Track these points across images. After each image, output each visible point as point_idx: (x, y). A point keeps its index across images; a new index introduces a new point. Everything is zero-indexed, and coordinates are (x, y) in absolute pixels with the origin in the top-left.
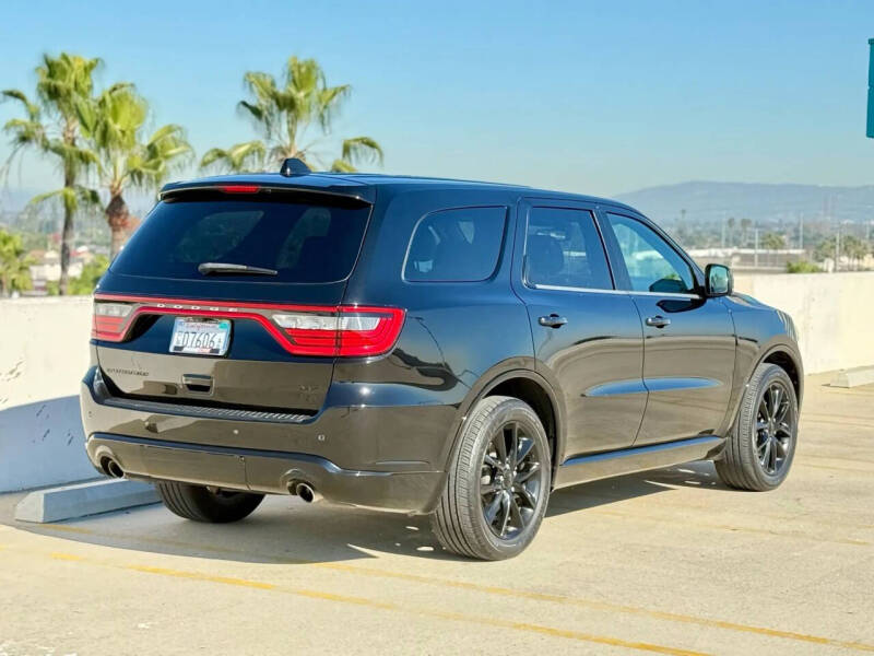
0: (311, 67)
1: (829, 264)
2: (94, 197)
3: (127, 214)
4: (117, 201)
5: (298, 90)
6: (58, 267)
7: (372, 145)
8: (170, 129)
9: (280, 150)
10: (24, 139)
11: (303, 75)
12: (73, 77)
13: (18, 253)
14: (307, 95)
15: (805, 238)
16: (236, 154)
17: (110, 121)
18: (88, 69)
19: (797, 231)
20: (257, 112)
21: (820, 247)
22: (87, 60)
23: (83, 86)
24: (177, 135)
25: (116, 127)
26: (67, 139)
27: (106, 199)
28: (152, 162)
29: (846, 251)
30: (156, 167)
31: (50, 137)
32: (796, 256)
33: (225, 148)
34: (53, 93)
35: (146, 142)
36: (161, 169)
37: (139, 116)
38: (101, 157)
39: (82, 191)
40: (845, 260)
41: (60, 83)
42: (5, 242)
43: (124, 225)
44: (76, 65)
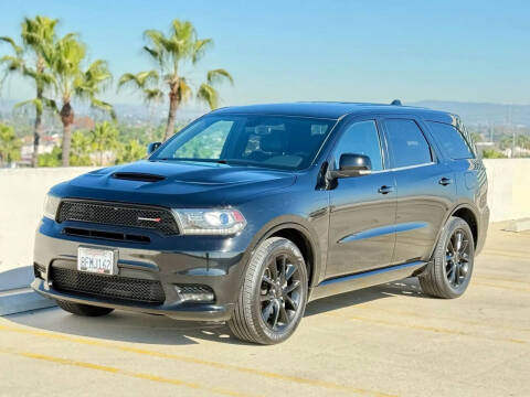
0: (188, 26)
1: (508, 152)
2: (53, 104)
3: (73, 115)
4: (67, 107)
5: (180, 40)
6: (32, 147)
7: (226, 74)
8: (100, 62)
9: (168, 77)
10: (13, 68)
11: (182, 30)
12: (42, 31)
13: (12, 138)
14: (185, 43)
15: (494, 136)
16: (140, 77)
17: (63, 58)
18: (52, 25)
19: (489, 131)
20: (154, 53)
21: (503, 141)
22: (52, 19)
23: (49, 35)
24: (104, 65)
25: (67, 62)
26: (39, 68)
27: (60, 106)
28: (88, 83)
29: (519, 144)
30: (91, 86)
31: (28, 67)
32: (489, 147)
33: (134, 73)
34: (31, 41)
35: (85, 70)
36: (95, 87)
37: (81, 55)
38: (58, 79)
39: (46, 100)
40: (518, 149)
41: (34, 34)
42: (4, 130)
43: (71, 122)
44: (44, 23)
